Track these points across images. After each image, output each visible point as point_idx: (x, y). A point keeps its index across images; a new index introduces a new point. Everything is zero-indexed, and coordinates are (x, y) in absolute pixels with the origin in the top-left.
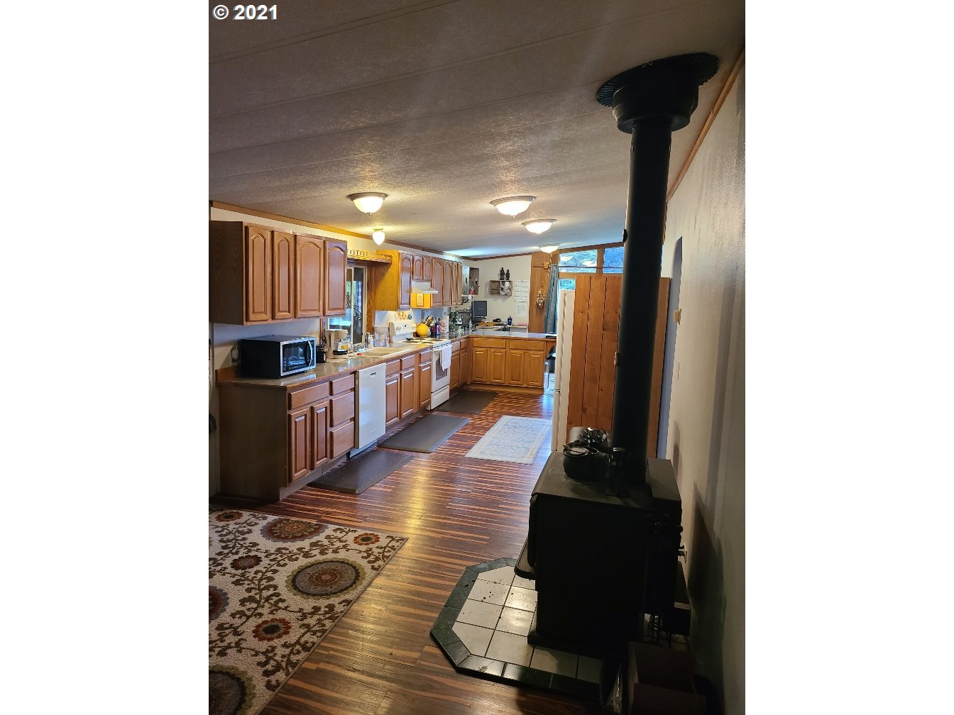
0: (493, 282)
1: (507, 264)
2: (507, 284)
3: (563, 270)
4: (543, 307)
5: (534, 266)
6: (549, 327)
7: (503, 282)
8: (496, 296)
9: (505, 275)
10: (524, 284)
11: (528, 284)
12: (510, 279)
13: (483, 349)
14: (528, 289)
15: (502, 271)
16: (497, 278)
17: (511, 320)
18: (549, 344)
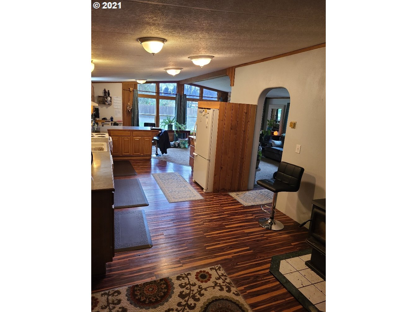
0: (99, 97)
1: (108, 87)
2: (109, 98)
3: (139, 93)
4: (131, 112)
5: (124, 90)
6: (135, 122)
7: (106, 98)
8: (103, 105)
9: (107, 94)
10: (118, 99)
11: (121, 99)
12: (110, 96)
13: (117, 137)
14: (121, 102)
15: (105, 90)
16: (102, 94)
17: (113, 118)
18: (154, 132)
